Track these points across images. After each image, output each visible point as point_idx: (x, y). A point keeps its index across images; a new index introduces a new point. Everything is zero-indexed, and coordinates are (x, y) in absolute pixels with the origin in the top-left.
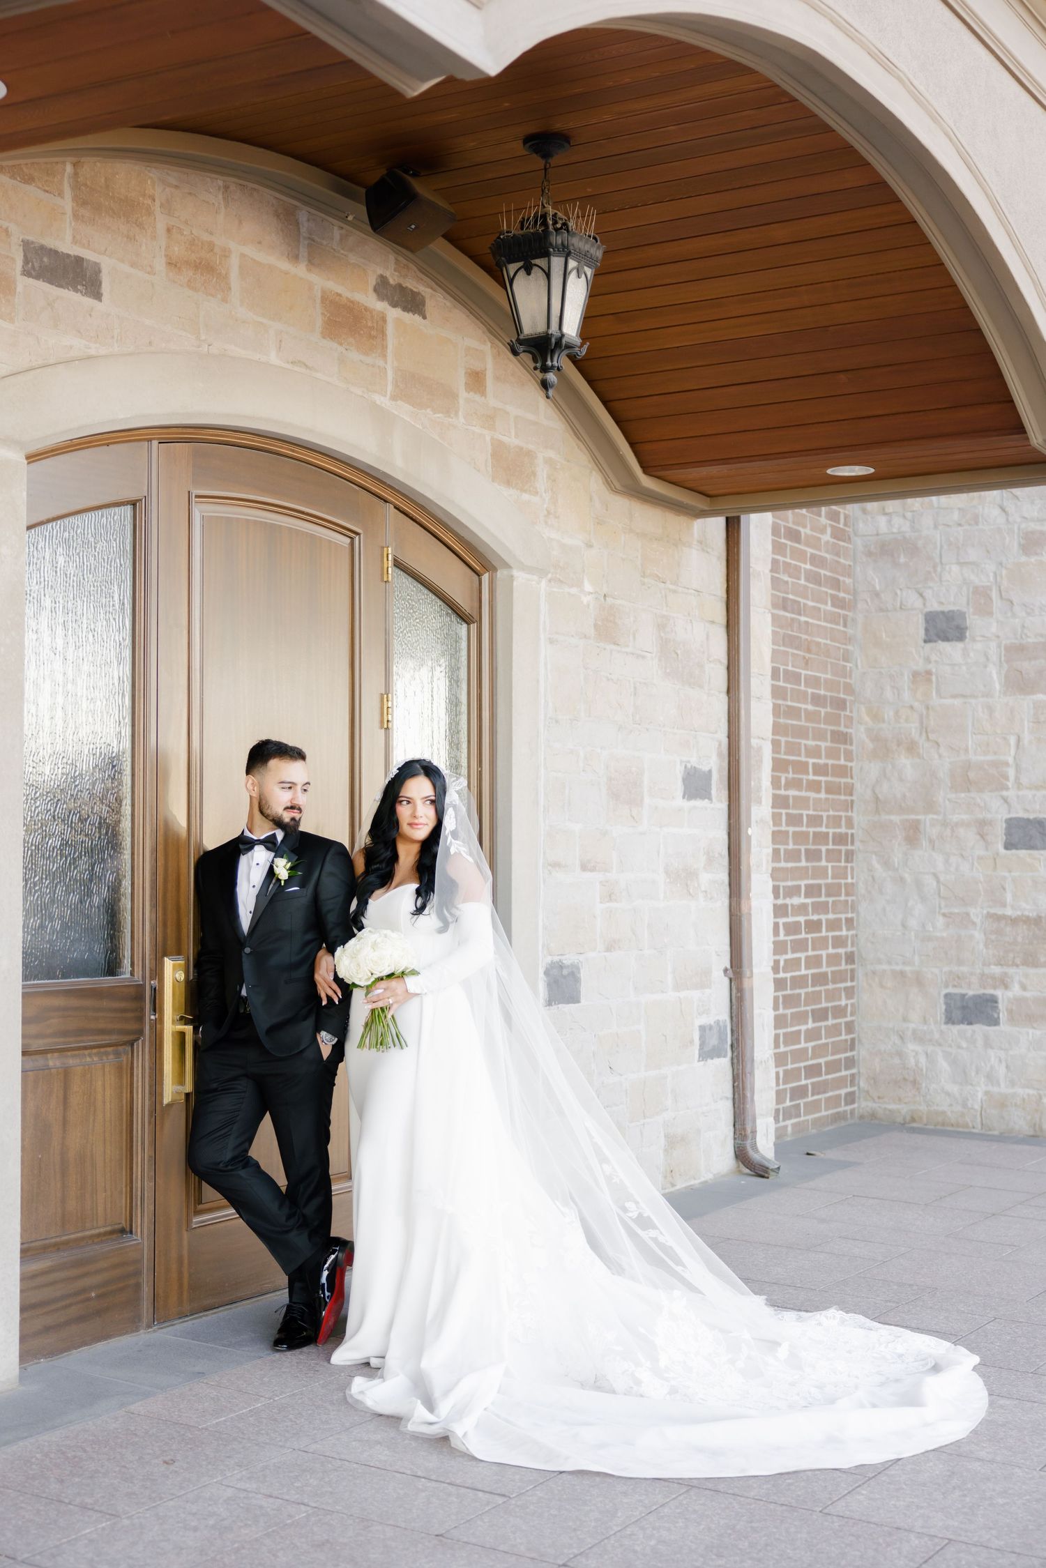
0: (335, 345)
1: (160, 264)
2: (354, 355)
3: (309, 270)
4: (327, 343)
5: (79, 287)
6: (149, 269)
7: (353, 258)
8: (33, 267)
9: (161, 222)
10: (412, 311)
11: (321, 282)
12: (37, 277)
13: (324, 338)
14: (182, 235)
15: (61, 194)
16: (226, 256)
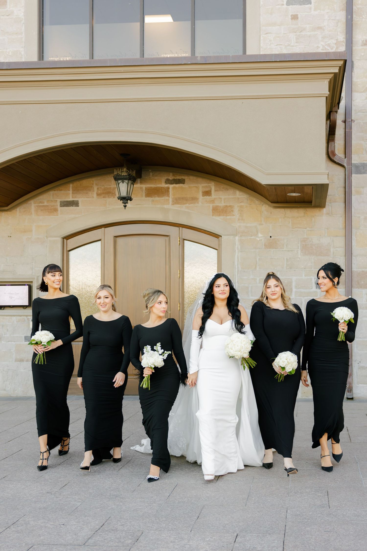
0: (150, 198)
1: (95, 195)
2: (157, 199)
3: (141, 185)
4: (148, 198)
5: (74, 206)
6: (92, 197)
7: (156, 178)
8: (62, 205)
9: (95, 188)
10: (179, 184)
11: (144, 186)
12: (63, 206)
13: (146, 197)
14: (101, 188)
15: (69, 190)
16: (114, 189)
